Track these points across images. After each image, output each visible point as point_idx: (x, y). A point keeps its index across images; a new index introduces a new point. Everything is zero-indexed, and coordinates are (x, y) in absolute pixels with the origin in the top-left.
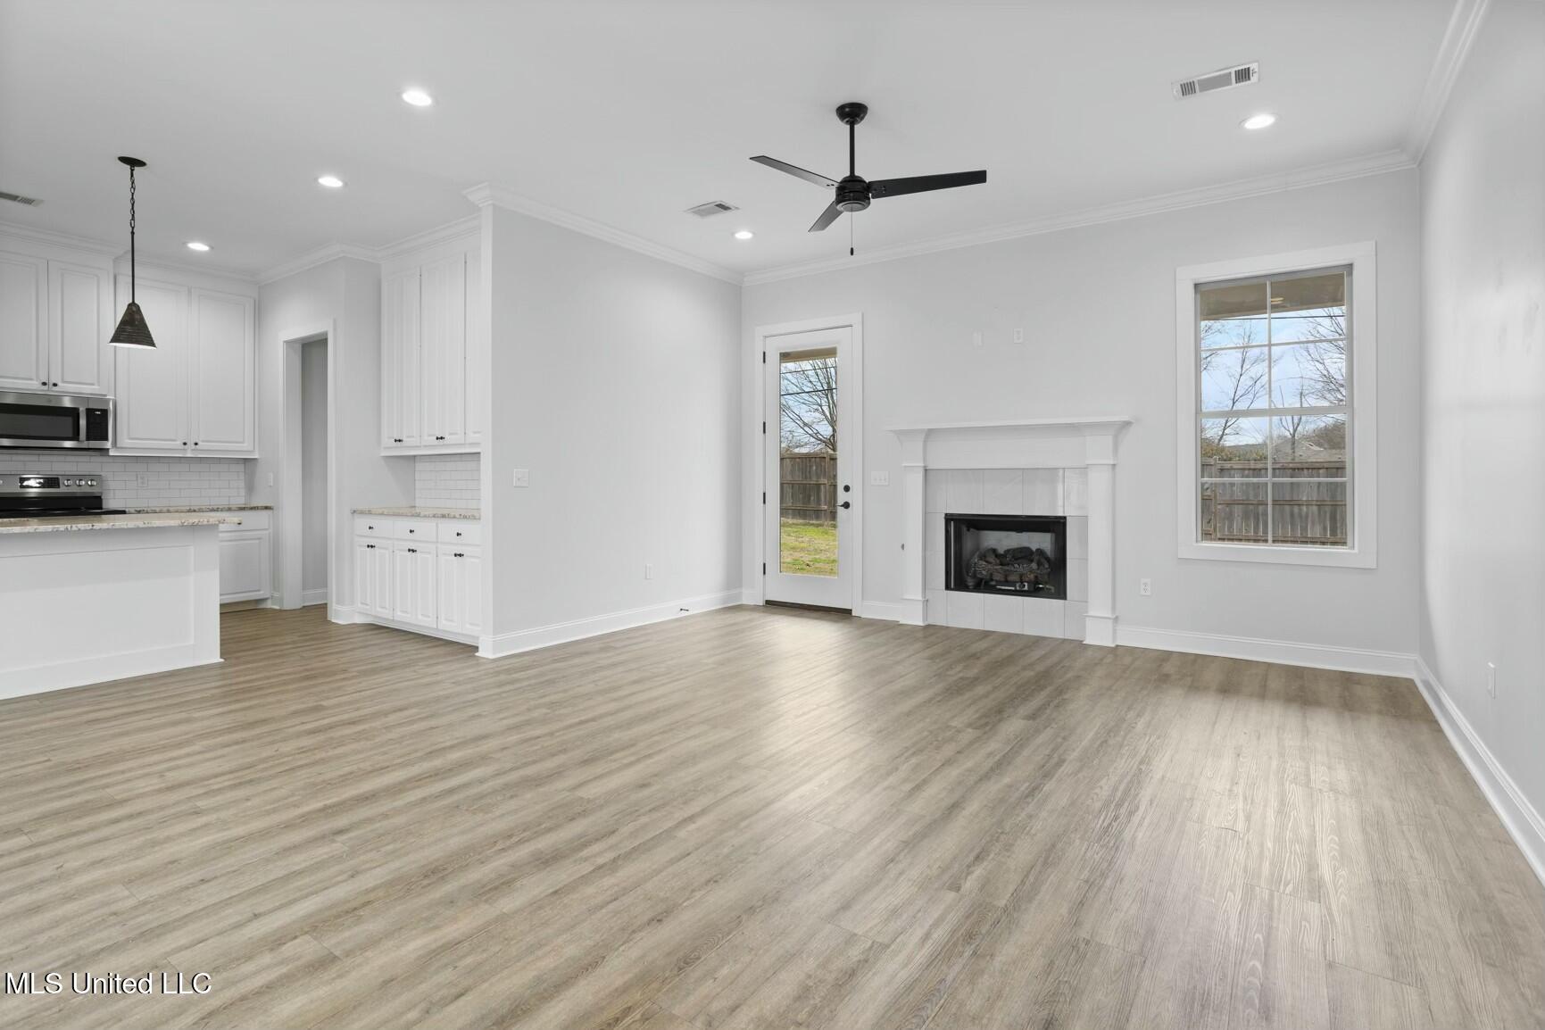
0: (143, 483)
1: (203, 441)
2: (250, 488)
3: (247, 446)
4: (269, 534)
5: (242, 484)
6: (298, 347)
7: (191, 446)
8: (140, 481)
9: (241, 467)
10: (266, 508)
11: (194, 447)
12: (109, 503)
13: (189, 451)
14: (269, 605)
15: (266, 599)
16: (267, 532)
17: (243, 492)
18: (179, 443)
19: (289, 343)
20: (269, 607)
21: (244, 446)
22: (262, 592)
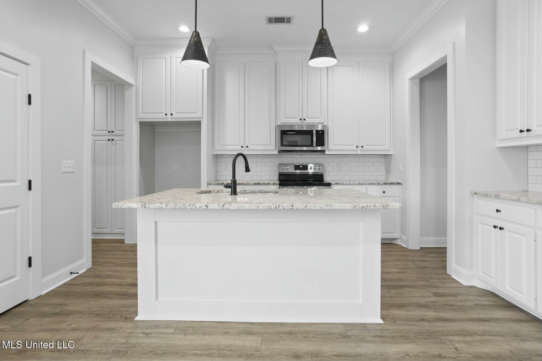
0: (340, 168)
1: (366, 145)
2: (388, 171)
3: (387, 147)
4: (400, 199)
5: (383, 169)
6: (418, 81)
7: (360, 148)
8: (338, 167)
9: (383, 160)
10: (398, 184)
11: (361, 148)
12: (327, 179)
13: (359, 151)
14: (399, 242)
15: (398, 239)
16: (398, 198)
17: (384, 173)
18: (355, 146)
19: (412, 79)
20: (399, 244)
21: (386, 148)
22: (395, 234)
